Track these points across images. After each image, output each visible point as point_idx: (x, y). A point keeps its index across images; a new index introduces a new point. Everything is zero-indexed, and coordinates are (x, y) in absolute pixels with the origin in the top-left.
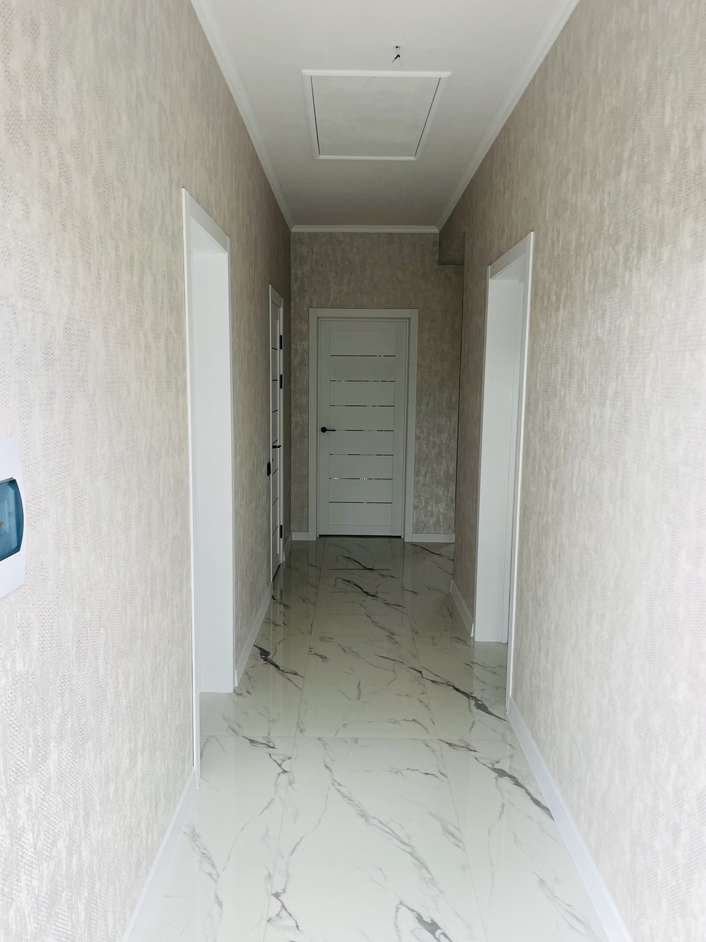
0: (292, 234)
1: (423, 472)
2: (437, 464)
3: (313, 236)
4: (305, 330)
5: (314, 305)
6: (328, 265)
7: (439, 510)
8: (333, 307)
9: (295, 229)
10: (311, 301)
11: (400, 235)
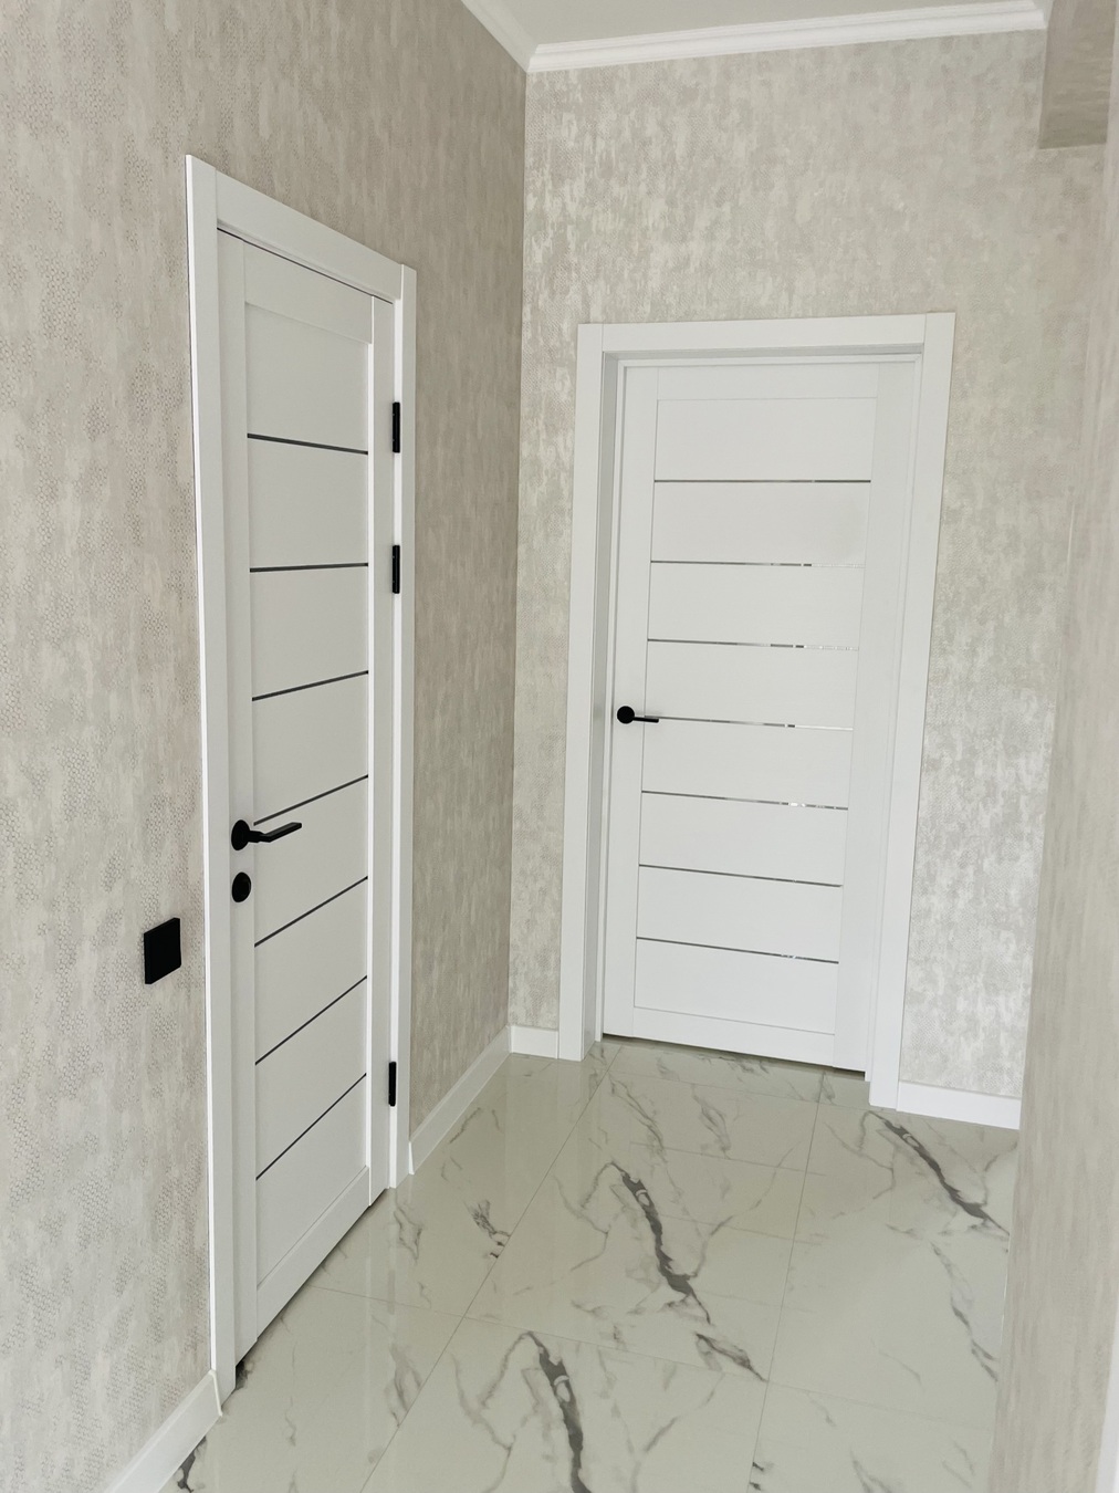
0: (532, 81)
1: (944, 880)
2: (1000, 860)
3: (599, 81)
4: (564, 397)
5: (596, 312)
6: (644, 176)
7: (998, 1015)
8: (659, 314)
9: (541, 61)
10: (586, 302)
11: (898, 48)
